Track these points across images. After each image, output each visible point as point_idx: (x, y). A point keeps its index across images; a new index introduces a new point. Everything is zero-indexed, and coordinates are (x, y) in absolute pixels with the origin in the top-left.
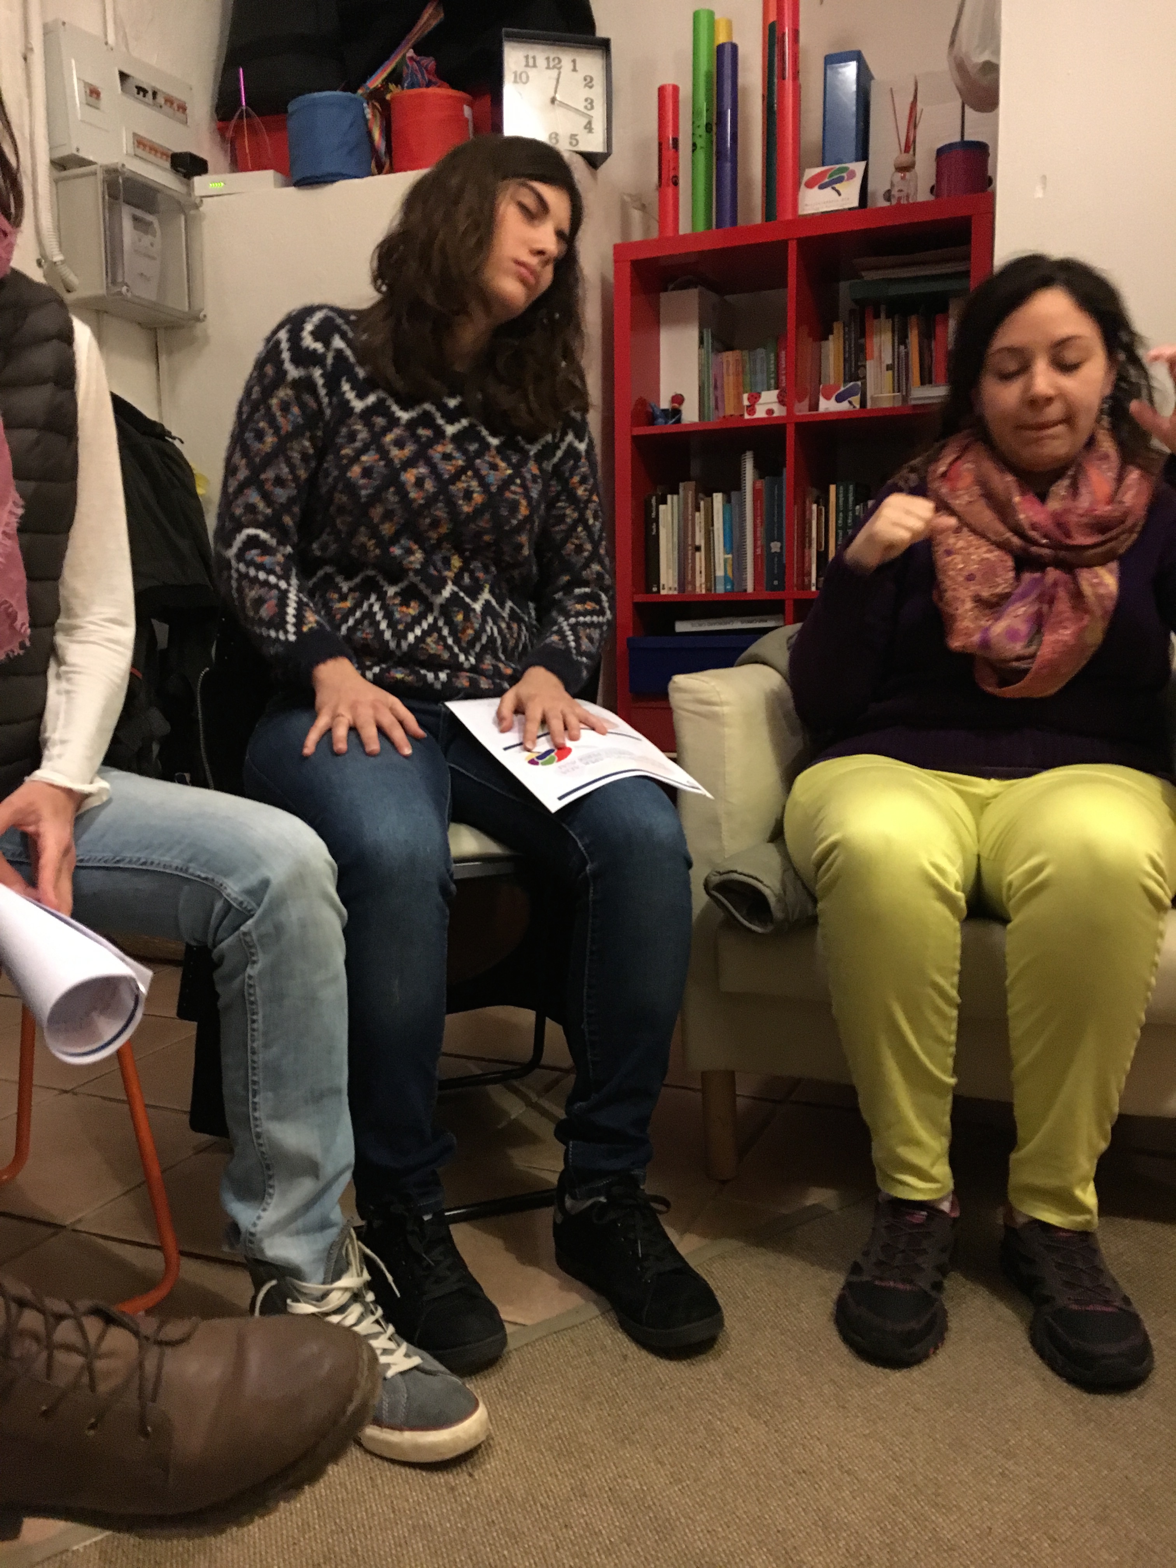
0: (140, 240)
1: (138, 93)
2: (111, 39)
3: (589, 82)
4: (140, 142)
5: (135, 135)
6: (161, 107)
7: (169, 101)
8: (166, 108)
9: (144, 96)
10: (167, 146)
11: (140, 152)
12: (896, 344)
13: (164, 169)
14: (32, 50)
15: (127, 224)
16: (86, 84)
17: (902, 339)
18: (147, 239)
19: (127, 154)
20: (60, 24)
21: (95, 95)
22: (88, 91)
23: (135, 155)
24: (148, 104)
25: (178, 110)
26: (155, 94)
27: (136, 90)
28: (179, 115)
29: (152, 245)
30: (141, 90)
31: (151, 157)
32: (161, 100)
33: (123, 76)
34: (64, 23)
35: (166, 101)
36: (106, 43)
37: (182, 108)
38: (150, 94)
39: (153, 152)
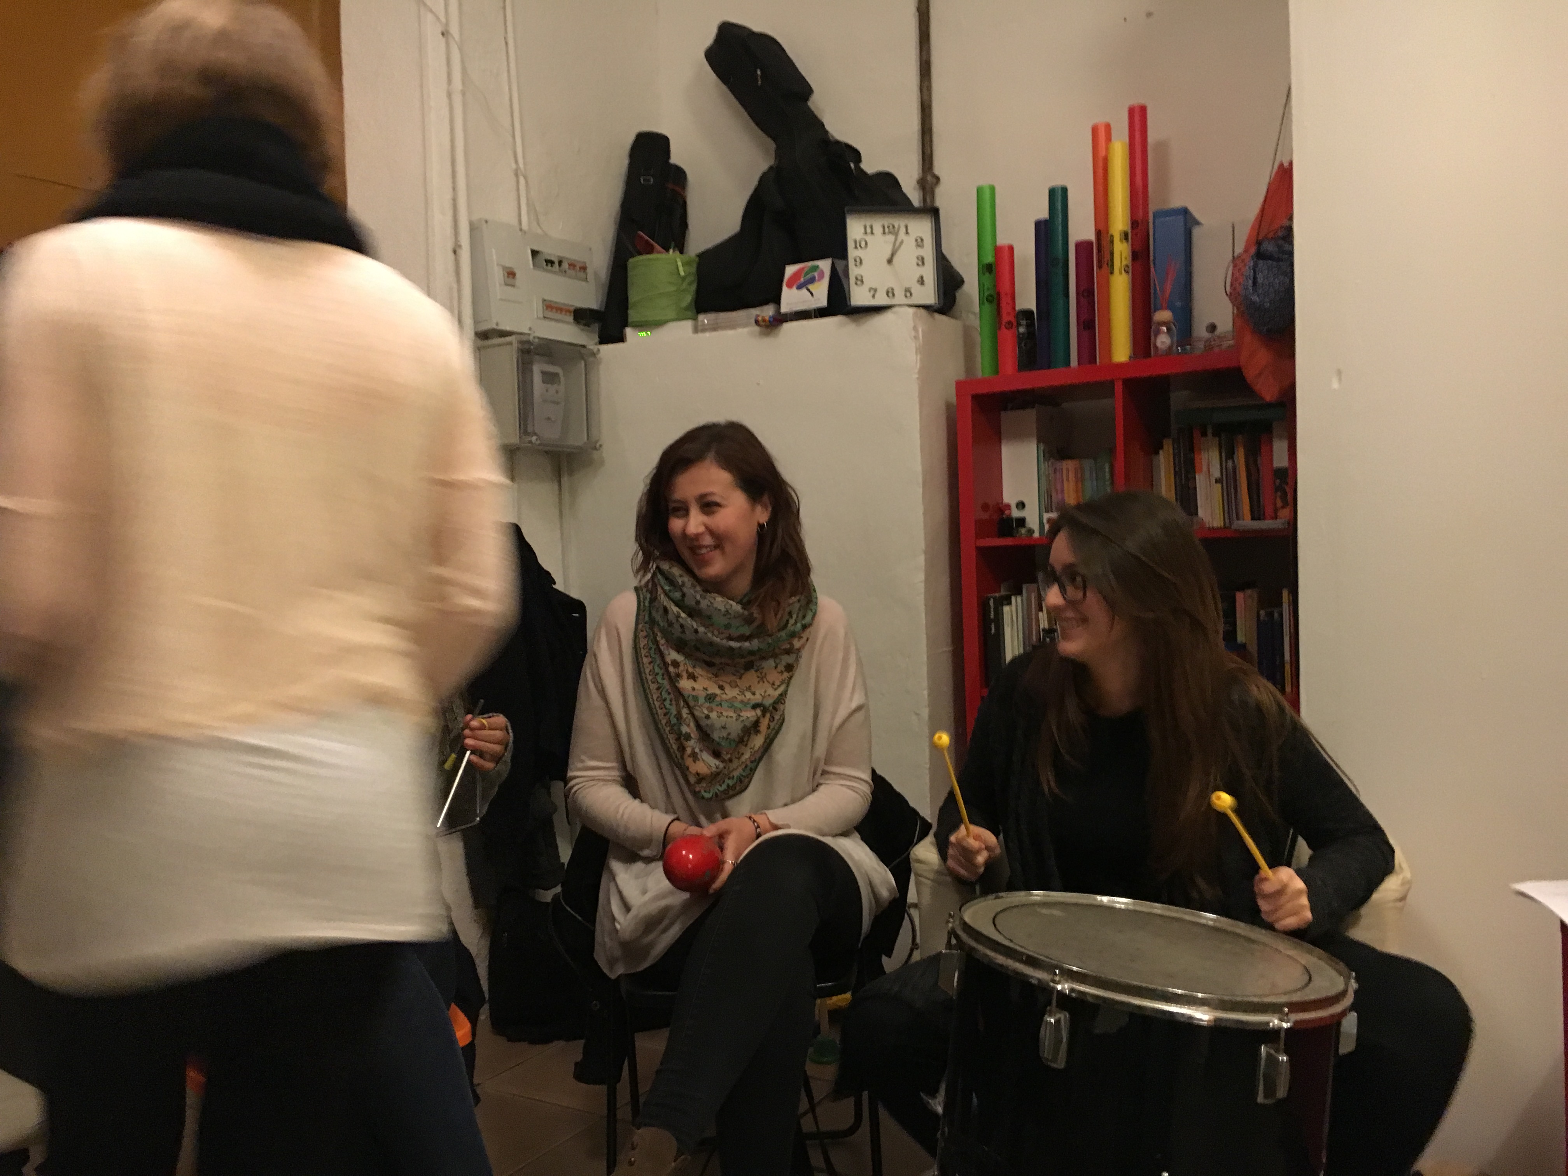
0: (547, 391)
1: (547, 265)
2: (525, 226)
3: (920, 243)
4: (549, 306)
5: (544, 300)
6: (565, 272)
7: (572, 265)
8: (571, 272)
9: (552, 266)
10: (570, 303)
11: (549, 314)
12: (1224, 459)
13: (568, 323)
14: (460, 246)
15: (537, 378)
16: (504, 268)
17: (1229, 454)
18: (552, 389)
19: (538, 318)
20: (484, 222)
21: (511, 276)
22: (506, 275)
23: (544, 317)
24: (555, 273)
25: (580, 271)
26: (560, 263)
27: (545, 263)
28: (582, 274)
29: (557, 392)
30: (550, 262)
31: (558, 316)
32: (565, 265)
33: (535, 253)
34: (486, 222)
35: (570, 265)
36: (521, 230)
37: (584, 269)
38: (557, 264)
39: (559, 312)
